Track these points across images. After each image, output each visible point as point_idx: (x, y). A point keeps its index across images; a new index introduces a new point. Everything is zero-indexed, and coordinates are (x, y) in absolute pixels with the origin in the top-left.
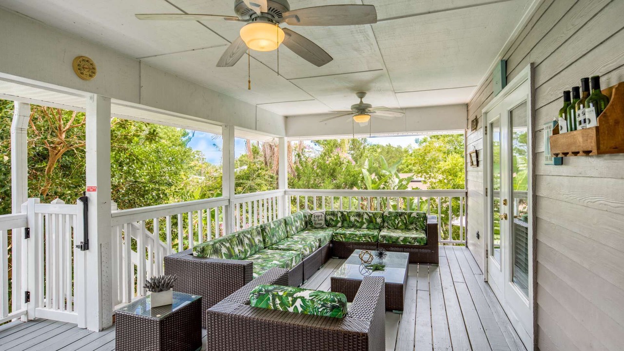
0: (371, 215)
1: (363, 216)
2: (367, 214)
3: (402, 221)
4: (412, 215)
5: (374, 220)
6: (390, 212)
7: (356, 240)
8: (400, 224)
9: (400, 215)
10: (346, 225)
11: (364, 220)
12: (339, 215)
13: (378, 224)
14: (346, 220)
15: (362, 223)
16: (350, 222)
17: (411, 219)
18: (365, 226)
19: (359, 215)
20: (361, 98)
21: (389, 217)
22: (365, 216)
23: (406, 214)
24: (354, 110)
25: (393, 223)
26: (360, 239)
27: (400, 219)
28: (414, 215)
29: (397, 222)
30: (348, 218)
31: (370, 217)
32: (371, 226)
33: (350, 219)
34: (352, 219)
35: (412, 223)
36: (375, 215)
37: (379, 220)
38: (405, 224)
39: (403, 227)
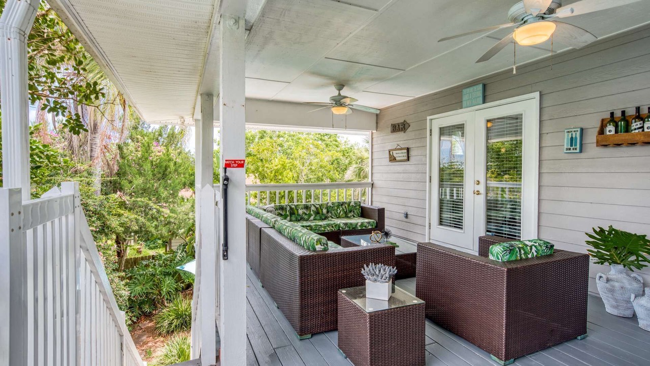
0: (318, 206)
1: (310, 208)
2: (315, 206)
3: (343, 210)
4: (351, 204)
5: (320, 211)
6: (333, 203)
7: (322, 230)
8: (342, 213)
9: (342, 205)
10: (293, 218)
11: (312, 212)
12: (288, 208)
13: (324, 214)
14: (294, 214)
15: (310, 215)
16: (298, 215)
17: (350, 208)
18: (312, 218)
19: (307, 207)
20: (339, 90)
21: (333, 207)
22: (313, 208)
23: (346, 203)
24: (332, 102)
25: (336, 212)
26: (325, 228)
27: (341, 209)
28: (352, 204)
29: (339, 212)
30: (296, 211)
31: (317, 208)
32: (318, 217)
33: (298, 212)
34: (300, 212)
35: (350, 212)
36: (321, 206)
37: (325, 211)
38: (346, 213)
39: (344, 215)
